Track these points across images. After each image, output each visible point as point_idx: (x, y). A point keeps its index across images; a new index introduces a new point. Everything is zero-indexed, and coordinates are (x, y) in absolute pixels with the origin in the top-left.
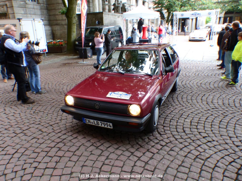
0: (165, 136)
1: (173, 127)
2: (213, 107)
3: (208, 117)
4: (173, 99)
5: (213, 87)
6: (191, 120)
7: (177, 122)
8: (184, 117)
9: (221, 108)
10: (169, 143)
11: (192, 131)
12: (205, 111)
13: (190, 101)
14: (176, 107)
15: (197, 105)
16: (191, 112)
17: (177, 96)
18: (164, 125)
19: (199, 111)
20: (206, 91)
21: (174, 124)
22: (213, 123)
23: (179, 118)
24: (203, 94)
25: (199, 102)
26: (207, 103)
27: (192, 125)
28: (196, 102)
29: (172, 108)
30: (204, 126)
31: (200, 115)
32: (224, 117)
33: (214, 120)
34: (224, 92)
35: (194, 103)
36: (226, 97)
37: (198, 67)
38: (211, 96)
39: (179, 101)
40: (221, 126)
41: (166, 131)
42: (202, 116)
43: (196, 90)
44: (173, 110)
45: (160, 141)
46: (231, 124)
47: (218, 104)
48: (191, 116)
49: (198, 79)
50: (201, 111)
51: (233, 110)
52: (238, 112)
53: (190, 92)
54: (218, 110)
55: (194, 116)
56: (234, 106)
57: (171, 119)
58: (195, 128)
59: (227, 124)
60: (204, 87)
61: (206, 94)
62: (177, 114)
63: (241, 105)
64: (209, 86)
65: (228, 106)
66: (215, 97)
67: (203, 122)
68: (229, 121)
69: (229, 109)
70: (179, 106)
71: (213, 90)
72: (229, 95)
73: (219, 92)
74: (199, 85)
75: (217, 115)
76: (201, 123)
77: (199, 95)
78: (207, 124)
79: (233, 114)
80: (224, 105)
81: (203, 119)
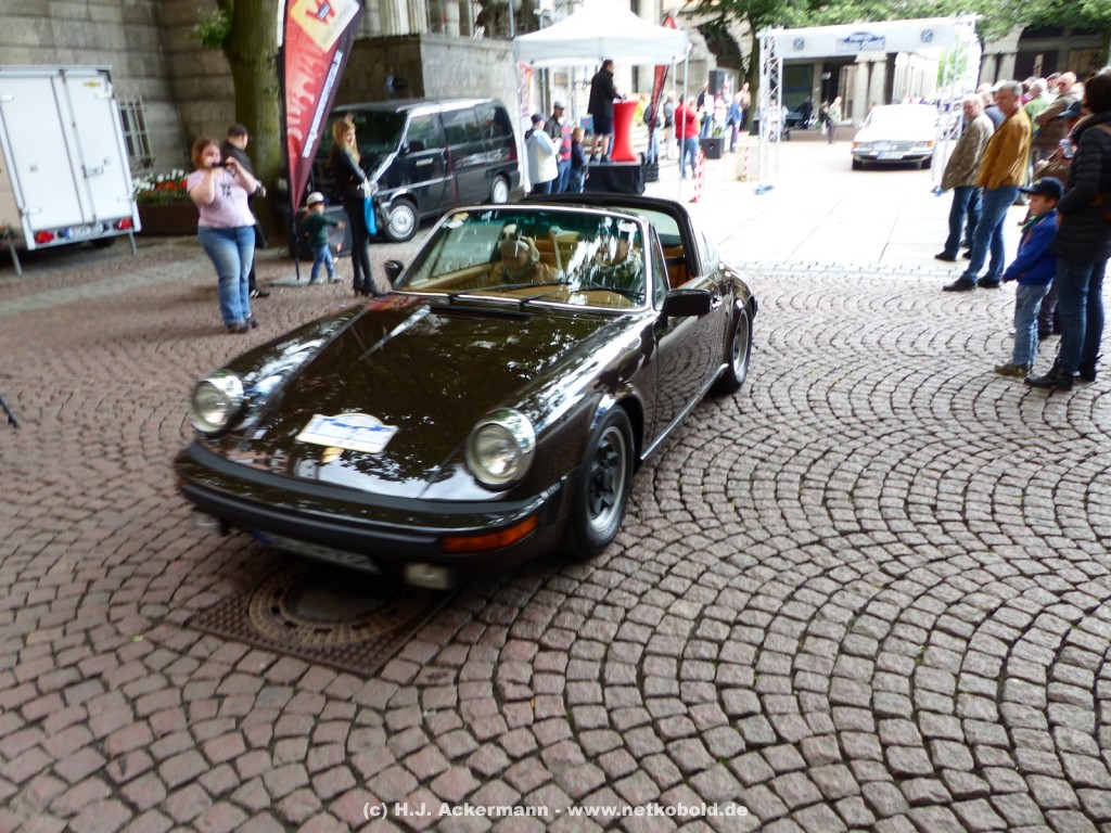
0: (523, 713)
1: (586, 654)
2: (848, 521)
3: (798, 588)
4: (656, 478)
5: (883, 407)
6: (705, 607)
7: (624, 620)
8: (673, 588)
9: (889, 529)
10: (525, 756)
11: (684, 674)
12: (800, 546)
13: (741, 490)
14: (656, 524)
15: (771, 512)
16: (725, 554)
17: (682, 459)
18: (545, 640)
19: (765, 551)
20: (841, 433)
21: (602, 629)
22: (814, 627)
23: (644, 593)
24: (824, 444)
25: (788, 495)
26: (825, 500)
27: (697, 638)
28: (772, 495)
29: (634, 530)
30: (761, 647)
31: (764, 571)
32: (886, 586)
33: (828, 602)
34: (933, 434)
35: (757, 503)
36: (935, 465)
37: (848, 299)
38: (858, 458)
39: (685, 488)
40: (850, 644)
41: (539, 679)
42: (774, 579)
43: (793, 424)
44: (633, 546)
45: (482, 742)
46: (911, 628)
47: (880, 508)
48: (714, 578)
49: (823, 362)
50: (775, 552)
51: (943, 544)
52: (969, 552)
53: (758, 438)
54: (870, 542)
55: (732, 578)
56: (958, 517)
57: (597, 603)
58: (707, 655)
59: (885, 632)
60: (839, 406)
61: (837, 448)
62: (645, 566)
63: (993, 512)
64: (865, 404)
65: (923, 519)
66: (878, 466)
67: (763, 619)
68: (902, 611)
69: (925, 535)
70: (677, 516)
71: (881, 424)
72: (952, 452)
73: (906, 436)
74: (818, 394)
75: (854, 575)
76: (752, 626)
77: (798, 452)
78: (784, 629)
79: (935, 566)
80: (908, 514)
81: (773, 601)
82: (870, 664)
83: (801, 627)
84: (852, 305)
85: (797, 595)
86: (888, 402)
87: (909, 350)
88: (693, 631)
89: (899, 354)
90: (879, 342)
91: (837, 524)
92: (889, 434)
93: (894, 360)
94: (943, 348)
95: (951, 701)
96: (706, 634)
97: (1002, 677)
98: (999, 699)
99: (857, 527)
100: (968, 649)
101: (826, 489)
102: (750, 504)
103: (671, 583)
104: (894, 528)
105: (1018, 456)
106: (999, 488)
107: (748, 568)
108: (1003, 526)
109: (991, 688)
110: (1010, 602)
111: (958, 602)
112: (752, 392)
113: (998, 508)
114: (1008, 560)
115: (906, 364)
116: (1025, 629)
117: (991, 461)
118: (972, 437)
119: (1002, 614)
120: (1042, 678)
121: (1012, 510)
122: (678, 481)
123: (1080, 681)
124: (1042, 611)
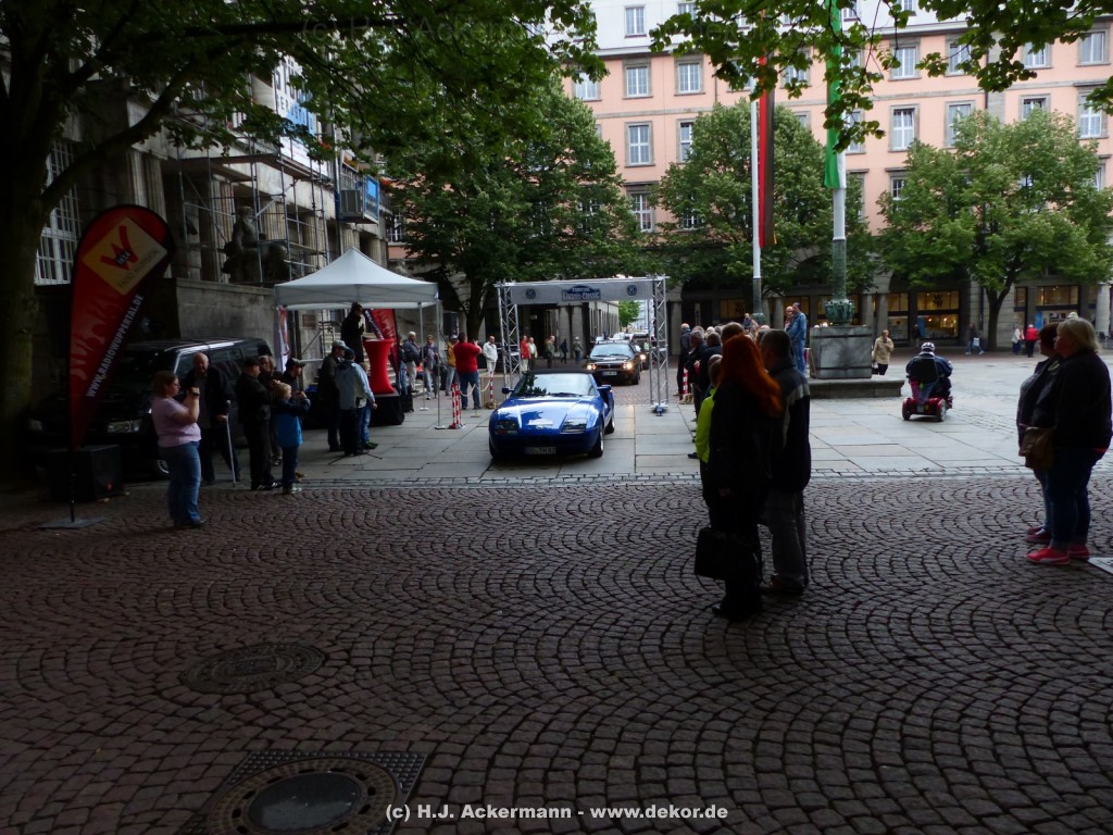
2: (713, 676)
3: (702, 731)
4: (540, 666)
6: (636, 759)
7: (577, 781)
8: (603, 748)
9: (747, 677)
12: (686, 700)
13: (617, 664)
14: (561, 700)
15: (650, 678)
16: (630, 715)
17: (555, 647)
19: (659, 708)
20: (673, 610)
22: (729, 757)
23: (582, 756)
24: (664, 620)
25: (656, 663)
26: (687, 663)
27: (643, 782)
28: (643, 665)
29: (545, 708)
30: (696, 780)
31: (669, 723)
32: (765, 719)
33: (729, 737)
35: (635, 672)
37: (625, 503)
38: (697, 627)
39: (570, 669)
40: (762, 763)
42: (679, 728)
43: (631, 606)
44: (551, 721)
46: (798, 746)
47: (732, 662)
48: (632, 735)
49: (630, 555)
50: (669, 707)
51: (791, 682)
52: (811, 684)
53: (609, 622)
54: (737, 688)
55: (647, 732)
56: (792, 661)
57: (547, 770)
59: (781, 751)
60: (661, 589)
61: (675, 622)
62: (571, 735)
64: (679, 585)
65: (768, 665)
67: (687, 758)
68: (785, 735)
69: (775, 677)
70: (574, 693)
74: (640, 581)
75: (738, 714)
76: (681, 765)
77: (647, 628)
78: (706, 763)
79: (793, 698)
80: (755, 664)
81: (686, 744)
82: (783, 775)
83: (718, 759)
84: (630, 507)
85: (704, 735)
88: (638, 777)
91: (707, 679)
95: (849, 789)
96: (649, 778)
97: (875, 766)
98: (880, 781)
100: (844, 752)
101: (684, 654)
102: (630, 674)
103: (599, 745)
104: (750, 675)
105: (812, 611)
106: (809, 635)
107: (655, 723)
108: (825, 663)
109: (871, 775)
110: (856, 714)
111: (821, 721)
112: (585, 585)
113: (816, 650)
114: (840, 686)
116: (874, 731)
117: (793, 616)
119: (854, 723)
120: (899, 761)
121: (824, 650)
122: (560, 664)
123: (925, 759)
124: (879, 717)
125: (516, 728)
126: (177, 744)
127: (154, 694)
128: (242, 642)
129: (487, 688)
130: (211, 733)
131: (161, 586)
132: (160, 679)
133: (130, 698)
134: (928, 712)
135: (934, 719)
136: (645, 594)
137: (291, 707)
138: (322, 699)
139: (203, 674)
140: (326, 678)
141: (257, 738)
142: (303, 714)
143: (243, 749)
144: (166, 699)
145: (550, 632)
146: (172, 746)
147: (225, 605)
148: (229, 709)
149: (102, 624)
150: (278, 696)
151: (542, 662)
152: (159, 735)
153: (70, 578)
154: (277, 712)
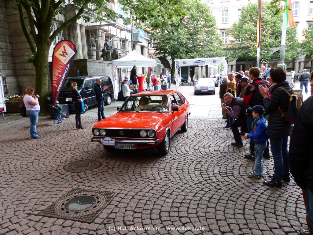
1: (146, 213)
2: (206, 177)
4: (158, 171)
5: (212, 150)
6: (174, 200)
7: (154, 205)
8: (166, 196)
11: (171, 215)
12: (195, 184)
13: (180, 172)
14: (160, 181)
15: (188, 177)
16: (177, 187)
17: (165, 166)
18: (135, 210)
19: (187, 186)
20: (203, 157)
21: (149, 207)
22: (201, 202)
23: (159, 198)
24: (199, 160)
25: (191, 172)
26: (200, 173)
27: (173, 207)
28: (188, 173)
29: (154, 183)
30: (188, 208)
31: (187, 190)
32: (217, 192)
33: (203, 196)
34: (224, 156)
36: (226, 163)
37: (202, 125)
38: (207, 163)
39: (166, 172)
40: (210, 205)
41: (135, 220)
42: (190, 192)
43: (191, 155)
44: (154, 187)
46: (223, 201)
47: (214, 174)
48: (176, 193)
49: (197, 140)
50: (190, 186)
51: (229, 181)
52: (235, 182)
53: (183, 159)
54: (212, 182)
55: (180, 193)
56: (232, 175)
57: (147, 201)
58: (176, 211)
59: (217, 202)
60: (202, 150)
61: (202, 161)
62: (158, 191)
63: (240, 173)
64: (208, 150)
65: (224, 176)
66: (212, 164)
67: (188, 201)
68: (221, 197)
69: (224, 179)
70: (164, 179)
71: (212, 154)
72: (229, 160)
73: (218, 157)
74: (196, 148)
75: (209, 189)
76: (186, 203)
77: (193, 162)
78: (193, 203)
79: (227, 186)
80: (220, 175)
81: (190, 197)
82: (215, 209)
83: (197, 202)
84: (203, 126)
85: (196, 195)
86: (213, 149)
87: (217, 137)
88: (172, 205)
89: (215, 138)
90: (210, 135)
91: (204, 178)
92: (214, 157)
93: (214, 139)
94: (225, 136)
95: (233, 215)
96: (175, 206)
97: (244, 209)
98: (244, 214)
99: (209, 179)
100: (236, 204)
101: (200, 170)
102: (182, 175)
103: (165, 195)
104: (217, 178)
105: (244, 160)
106: (240, 167)
107: (183, 190)
108: (242, 176)
109: (242, 212)
110: (245, 193)
111: (233, 194)
112: (180, 148)
113: (241, 172)
114: (243, 184)
115: (217, 140)
116: (248, 198)
118: (234, 156)
119: (243, 195)
120: (253, 208)
121: (244, 172)
122: (164, 171)
123: (261, 209)
124: (252, 194)
125: (144, 188)
126: (56, 185)
127: (56, 171)
128: (82, 159)
129: (141, 176)
130: (65, 182)
131: (69, 142)
132: (59, 167)
133: (50, 172)
134: (268, 194)
135: (269, 196)
136: (196, 152)
137: (87, 177)
138: (96, 176)
139: (70, 167)
140: (99, 170)
141: (76, 185)
142: (90, 179)
143: (71, 188)
144: (58, 172)
145: (165, 161)
146: (55, 185)
147: (83, 148)
148: (72, 176)
149: (51, 152)
150: (85, 174)
151: (159, 170)
152: (53, 182)
153: (48, 139)
154: (83, 178)
